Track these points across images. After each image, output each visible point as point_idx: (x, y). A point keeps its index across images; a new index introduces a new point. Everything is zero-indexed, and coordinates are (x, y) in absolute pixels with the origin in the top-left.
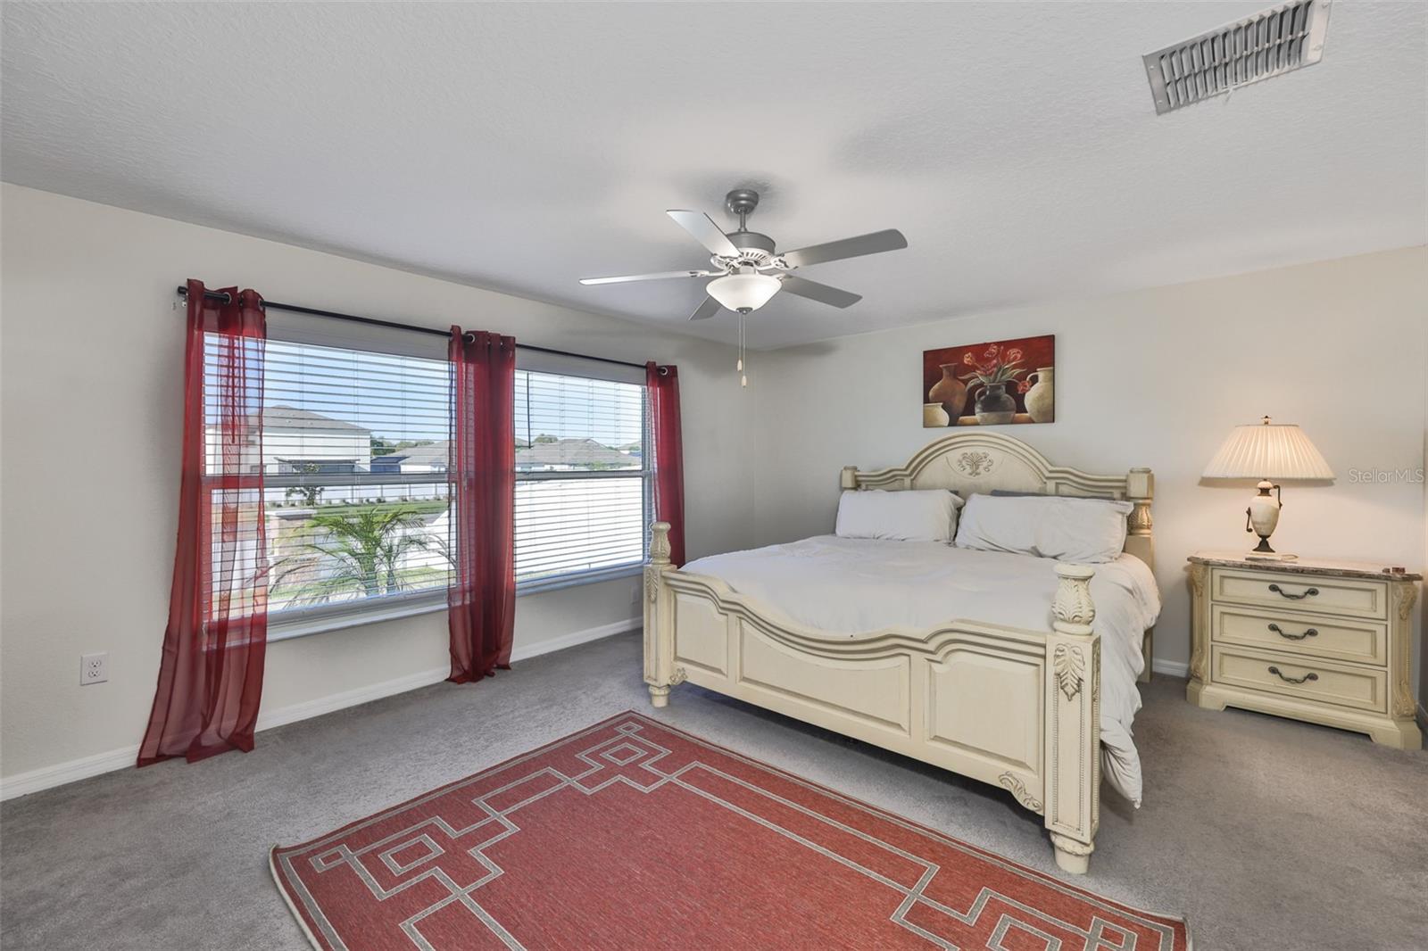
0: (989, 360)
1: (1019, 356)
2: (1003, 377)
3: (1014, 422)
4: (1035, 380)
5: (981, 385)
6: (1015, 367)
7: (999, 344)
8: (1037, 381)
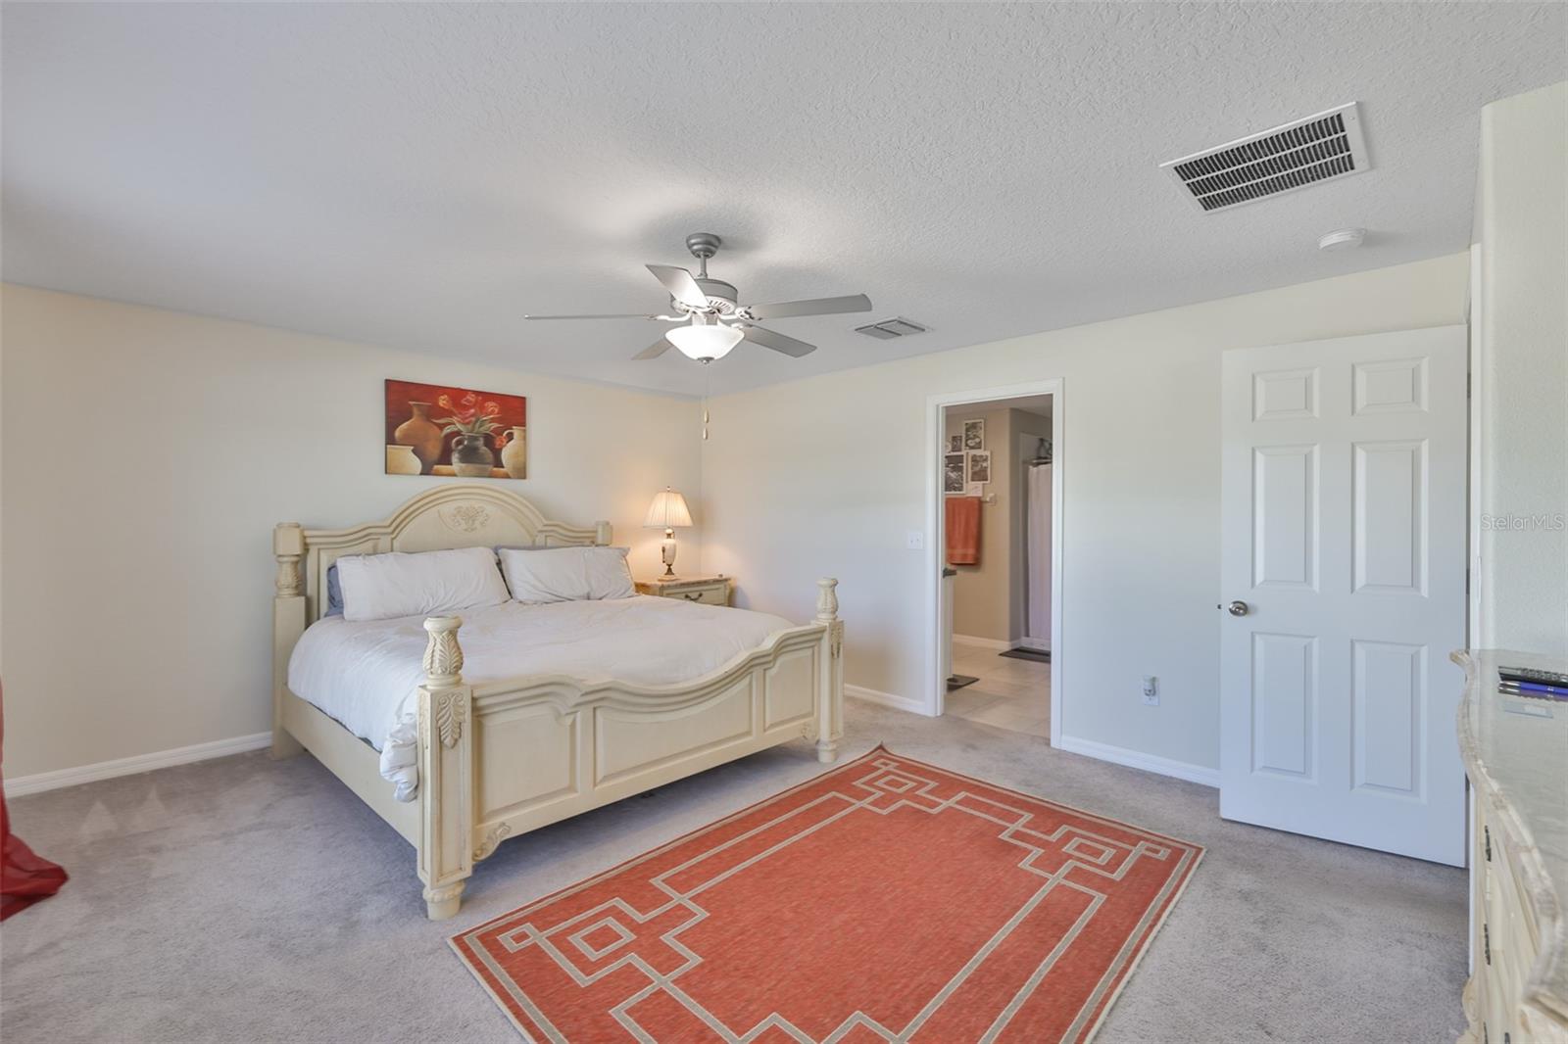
0: (466, 408)
1: (496, 410)
2: (481, 429)
3: (492, 476)
4: (510, 437)
5: (458, 433)
6: (493, 420)
7: (477, 393)
8: (512, 439)
